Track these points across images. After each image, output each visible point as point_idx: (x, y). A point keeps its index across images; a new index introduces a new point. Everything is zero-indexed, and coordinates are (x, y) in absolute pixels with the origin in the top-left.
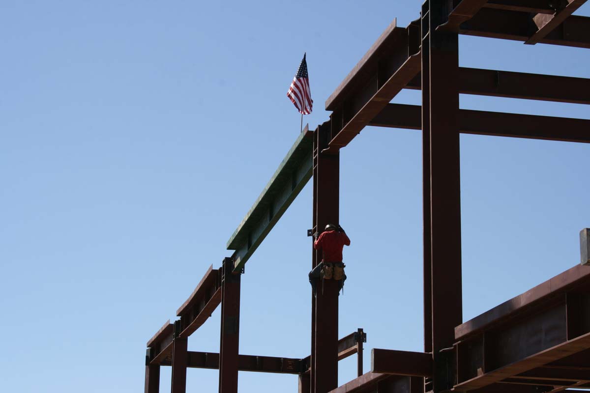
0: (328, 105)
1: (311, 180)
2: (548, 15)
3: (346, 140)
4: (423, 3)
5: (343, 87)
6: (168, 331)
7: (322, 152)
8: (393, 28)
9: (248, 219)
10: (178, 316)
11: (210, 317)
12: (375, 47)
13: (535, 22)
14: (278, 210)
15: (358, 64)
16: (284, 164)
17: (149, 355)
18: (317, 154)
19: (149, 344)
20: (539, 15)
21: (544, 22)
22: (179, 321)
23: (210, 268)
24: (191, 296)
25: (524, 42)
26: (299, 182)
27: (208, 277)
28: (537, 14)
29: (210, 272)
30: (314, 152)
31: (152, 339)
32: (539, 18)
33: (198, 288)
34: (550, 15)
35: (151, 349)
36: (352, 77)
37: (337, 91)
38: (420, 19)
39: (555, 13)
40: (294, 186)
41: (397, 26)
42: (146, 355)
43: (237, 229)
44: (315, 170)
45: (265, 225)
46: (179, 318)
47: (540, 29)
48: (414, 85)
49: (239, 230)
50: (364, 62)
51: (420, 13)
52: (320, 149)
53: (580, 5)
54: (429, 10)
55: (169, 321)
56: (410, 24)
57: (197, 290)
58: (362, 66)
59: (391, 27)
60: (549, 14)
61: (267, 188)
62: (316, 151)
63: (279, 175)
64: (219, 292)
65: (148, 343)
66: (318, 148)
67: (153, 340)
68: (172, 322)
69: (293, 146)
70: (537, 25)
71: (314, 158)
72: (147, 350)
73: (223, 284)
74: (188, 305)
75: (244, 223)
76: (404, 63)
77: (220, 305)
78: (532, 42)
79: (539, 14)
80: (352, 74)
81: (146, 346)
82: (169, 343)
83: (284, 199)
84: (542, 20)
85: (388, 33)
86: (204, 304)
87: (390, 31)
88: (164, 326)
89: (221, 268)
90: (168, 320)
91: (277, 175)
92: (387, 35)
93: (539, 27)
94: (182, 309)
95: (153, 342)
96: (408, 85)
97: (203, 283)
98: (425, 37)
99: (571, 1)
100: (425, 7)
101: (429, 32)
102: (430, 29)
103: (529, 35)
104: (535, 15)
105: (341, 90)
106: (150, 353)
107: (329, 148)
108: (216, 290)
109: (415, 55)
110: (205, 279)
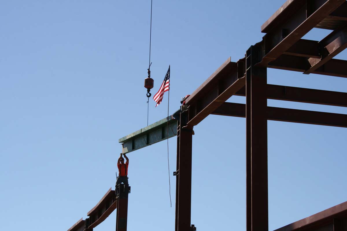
2: (317, 59)
3: (197, 121)
4: (247, 50)
5: (197, 93)
6: (81, 224)
7: (182, 128)
10: (88, 216)
11: (107, 218)
12: (217, 72)
13: (310, 62)
15: (206, 80)
18: (180, 129)
20: (311, 58)
21: (315, 63)
22: (88, 219)
24: (97, 205)
25: (303, 73)
27: (108, 194)
29: (110, 191)
30: (178, 127)
31: (70, 228)
32: (312, 60)
33: (102, 200)
34: (318, 59)
38: (245, 58)
39: (321, 58)
41: (231, 61)
44: (178, 138)
46: (88, 217)
47: (312, 67)
48: (240, 93)
51: (245, 55)
52: (182, 126)
54: (250, 54)
55: (82, 218)
56: (239, 60)
57: (101, 202)
58: (209, 81)
59: (228, 61)
64: (115, 203)
66: (180, 125)
68: (84, 219)
70: (311, 64)
71: (177, 131)
73: (118, 199)
74: (95, 210)
76: (235, 82)
78: (308, 73)
80: (203, 86)
84: (314, 61)
85: (225, 64)
86: (105, 210)
87: (227, 64)
88: (79, 221)
92: (225, 66)
93: (312, 66)
94: (91, 212)
95: (72, 230)
96: (236, 93)
97: (105, 198)
98: (248, 69)
99: (331, 52)
100: (248, 52)
101: (251, 66)
102: (251, 65)
103: (306, 69)
104: (309, 58)
105: (196, 94)
107: (186, 126)
108: (113, 202)
109: (242, 78)
110: (106, 196)
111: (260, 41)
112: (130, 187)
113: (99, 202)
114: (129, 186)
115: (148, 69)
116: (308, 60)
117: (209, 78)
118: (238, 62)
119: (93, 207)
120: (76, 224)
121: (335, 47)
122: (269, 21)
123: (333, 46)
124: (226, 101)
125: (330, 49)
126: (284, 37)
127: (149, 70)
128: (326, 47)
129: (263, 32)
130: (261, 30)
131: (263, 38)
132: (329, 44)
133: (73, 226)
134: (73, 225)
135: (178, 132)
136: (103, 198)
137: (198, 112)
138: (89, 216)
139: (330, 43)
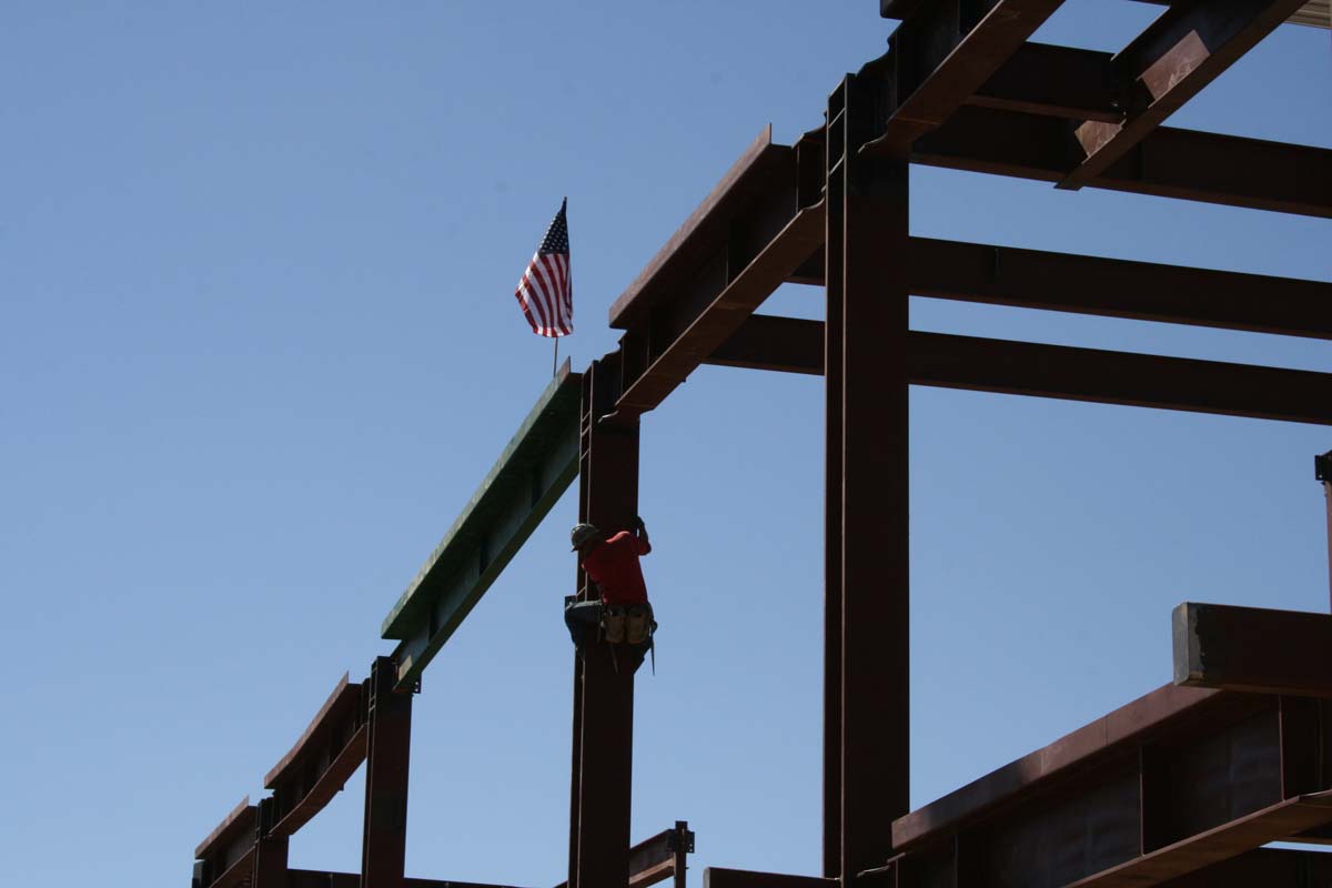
0: (616, 316)
1: (575, 486)
2: (1107, 125)
3: (653, 395)
4: (832, 93)
5: (650, 277)
6: (246, 822)
7: (600, 420)
8: (763, 147)
9: (431, 571)
10: (267, 787)
11: (340, 792)
12: (725, 186)
13: (1081, 139)
14: (500, 551)
15: (683, 227)
16: (515, 447)
17: (200, 877)
18: (590, 426)
19: (201, 850)
20: (1087, 125)
21: (1099, 141)
22: (268, 799)
23: (342, 681)
24: (298, 743)
26: (546, 488)
27: (338, 700)
28: (1084, 121)
29: (342, 689)
30: (582, 420)
31: (207, 840)
32: (1088, 132)
33: (316, 724)
34: (1112, 125)
35: (204, 863)
36: (670, 254)
37: (636, 283)
38: (825, 126)
39: (1124, 122)
40: (537, 496)
41: (773, 143)
42: (192, 877)
43: (405, 594)
44: (585, 461)
45: (470, 584)
46: (269, 793)
47: (1090, 156)
48: (808, 275)
49: (410, 595)
50: (698, 222)
51: (825, 115)
52: (597, 415)
53: (1181, 105)
54: (845, 109)
55: (247, 799)
56: (801, 137)
57: (313, 729)
58: (693, 228)
59: (760, 144)
60: (1110, 122)
61: (476, 501)
62: (588, 418)
63: (503, 472)
64: (363, 734)
65: (196, 851)
66: (591, 412)
67: (210, 841)
68: (255, 802)
69: (536, 406)
70: (1085, 147)
71: (582, 434)
72: (196, 866)
73: (372, 719)
74: (290, 764)
75: (422, 578)
76: (788, 226)
77: (364, 764)
78: (1075, 186)
79: (1089, 122)
80: (669, 248)
81: (194, 856)
82: (248, 849)
83: (513, 528)
84: (1095, 135)
85: (751, 156)
86: (328, 762)
87: (757, 154)
88: (239, 807)
89: (367, 681)
90: (245, 796)
91: (498, 471)
92: (751, 162)
93: (1088, 152)
94: (277, 772)
95: (208, 847)
96: (795, 274)
97: (327, 714)
98: (835, 168)
99: (1158, 96)
100: (835, 101)
101: (844, 156)
102: (845, 151)
103: (1065, 167)
104: (1079, 124)
105: (645, 282)
106: (203, 871)
107: (616, 413)
108: (357, 729)
109: (813, 207)
110: (330, 706)
111: (876, 58)
113: (306, 726)
116: (1077, 132)
118: (801, 142)
119: (286, 753)
120: (225, 822)
121: (1175, 73)
123: (1169, 71)
125: (1155, 84)
126: (968, 27)
128: (1143, 76)
130: (878, 8)
131: (891, 41)
132: (1154, 66)
133: (217, 829)
134: (214, 828)
135: (584, 438)
136: (318, 716)
137: (657, 351)
138: (273, 791)
139: (1157, 59)
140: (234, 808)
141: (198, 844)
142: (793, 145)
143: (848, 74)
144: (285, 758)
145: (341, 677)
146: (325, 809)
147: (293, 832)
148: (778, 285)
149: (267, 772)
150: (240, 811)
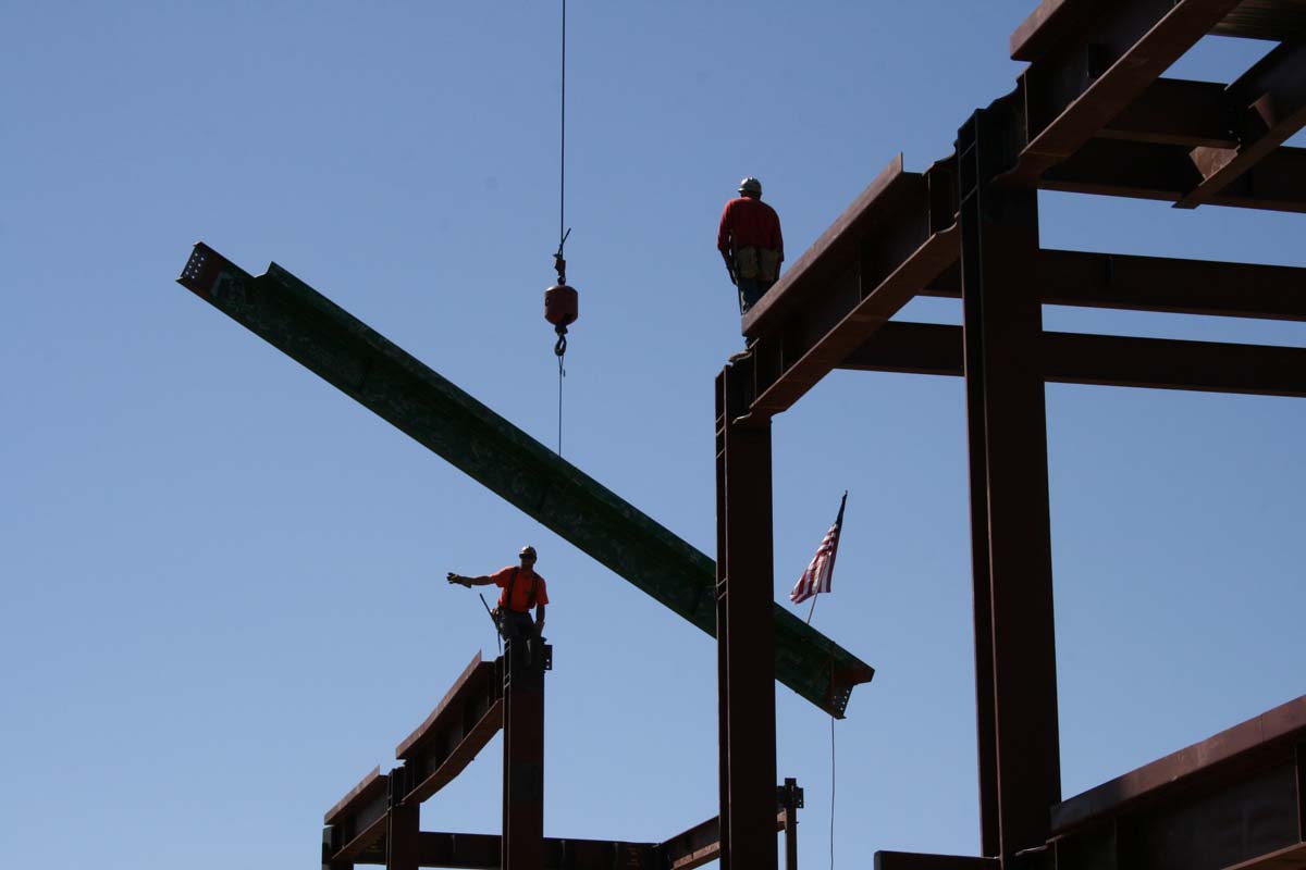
0: (749, 326)
2: (1223, 150)
3: (785, 399)
4: (961, 124)
6: (376, 789)
7: (734, 422)
8: (895, 174)
10: (399, 758)
11: (472, 762)
12: (855, 212)
13: (1196, 162)
15: (815, 246)
17: (330, 842)
18: (725, 427)
19: (331, 816)
20: (1201, 149)
21: (1215, 164)
22: (400, 768)
23: (473, 662)
25: (1173, 203)
27: (470, 677)
28: (1198, 146)
29: (476, 666)
30: (717, 421)
31: (337, 807)
32: (1203, 155)
33: (448, 700)
34: (1228, 151)
35: (333, 830)
36: (803, 270)
38: (957, 155)
39: (1238, 147)
41: (905, 170)
44: (720, 459)
46: (401, 763)
47: (1206, 179)
50: (830, 242)
51: (956, 145)
52: (731, 416)
54: (976, 142)
55: (378, 769)
56: (932, 165)
57: (445, 704)
58: (824, 247)
59: (892, 172)
60: (1226, 148)
62: (723, 418)
64: (498, 709)
65: (326, 817)
66: (725, 413)
67: (340, 808)
68: (385, 771)
70: (1200, 170)
71: (716, 434)
72: (325, 830)
73: (507, 694)
74: (422, 737)
76: (921, 248)
77: (501, 732)
78: (1192, 205)
79: (1202, 147)
80: (801, 265)
81: (322, 822)
82: (380, 815)
84: (1212, 159)
85: (884, 181)
86: (461, 737)
87: (889, 181)
88: (366, 779)
89: (500, 659)
92: (883, 187)
93: (1204, 175)
94: (409, 744)
95: (340, 812)
96: (927, 288)
97: (459, 691)
98: (967, 197)
100: (966, 134)
101: (976, 187)
102: (978, 181)
103: (1184, 188)
104: (1193, 148)
105: (778, 295)
106: (333, 835)
107: (749, 415)
108: (491, 705)
109: (945, 231)
110: (463, 682)
111: (1006, 94)
112: (550, 647)
113: (436, 706)
114: (546, 643)
115: (555, 255)
116: (1191, 154)
117: (825, 234)
118: (931, 170)
119: (418, 726)
120: (355, 789)
122: (1039, 13)
124: (892, 319)
126: (1096, 73)
127: (559, 257)
128: (1256, 104)
129: (1018, 56)
130: (1009, 52)
131: (1020, 80)
133: (346, 798)
134: (345, 794)
135: (718, 439)
136: (450, 692)
137: (790, 360)
138: (404, 761)
140: (362, 779)
141: (327, 811)
142: (923, 172)
143: (978, 110)
144: (416, 732)
145: (472, 658)
146: (456, 779)
147: (423, 801)
148: (911, 298)
149: (399, 743)
150: (371, 780)
